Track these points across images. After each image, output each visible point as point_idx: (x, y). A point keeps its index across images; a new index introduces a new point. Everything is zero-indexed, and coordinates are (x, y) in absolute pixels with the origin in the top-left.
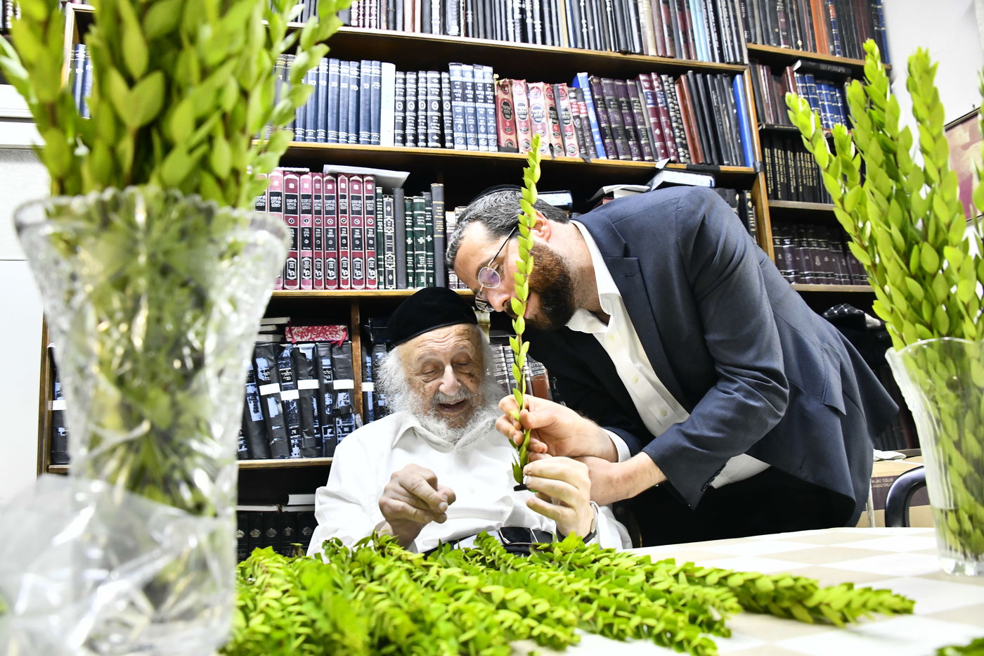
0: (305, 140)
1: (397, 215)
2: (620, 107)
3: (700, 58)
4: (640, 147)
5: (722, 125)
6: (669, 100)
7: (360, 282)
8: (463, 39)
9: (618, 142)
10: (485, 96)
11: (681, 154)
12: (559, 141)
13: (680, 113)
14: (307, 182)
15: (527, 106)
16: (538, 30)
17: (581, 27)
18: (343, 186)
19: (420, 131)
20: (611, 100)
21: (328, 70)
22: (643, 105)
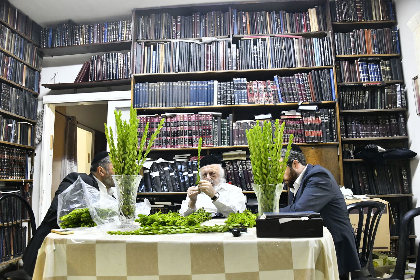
0: (193, 106)
1: (219, 125)
2: (288, 86)
3: (317, 65)
4: (294, 98)
5: (324, 87)
6: (305, 81)
7: (208, 145)
8: (238, 70)
9: (286, 97)
10: (244, 87)
11: (308, 99)
12: (268, 99)
13: (309, 85)
14: (194, 117)
15: (257, 89)
16: (262, 64)
17: (275, 61)
18: (203, 118)
19: (225, 100)
20: (284, 84)
21: (199, 85)
22: (296, 84)
